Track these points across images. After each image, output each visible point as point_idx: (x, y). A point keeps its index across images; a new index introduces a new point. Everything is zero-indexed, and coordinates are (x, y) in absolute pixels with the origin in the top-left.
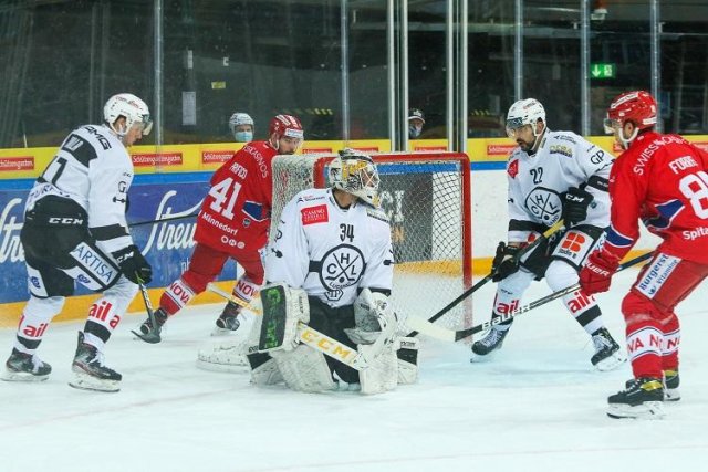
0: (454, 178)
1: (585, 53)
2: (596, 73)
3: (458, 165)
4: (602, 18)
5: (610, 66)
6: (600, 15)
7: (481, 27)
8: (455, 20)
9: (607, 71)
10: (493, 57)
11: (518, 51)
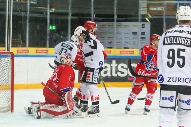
0: (9, 59)
1: (48, 22)
2: (51, 28)
3: (10, 55)
4: (53, 11)
5: (55, 26)
6: (53, 10)
7: (16, 13)
8: (8, 11)
9: (54, 28)
10: (19, 22)
11: (28, 21)
